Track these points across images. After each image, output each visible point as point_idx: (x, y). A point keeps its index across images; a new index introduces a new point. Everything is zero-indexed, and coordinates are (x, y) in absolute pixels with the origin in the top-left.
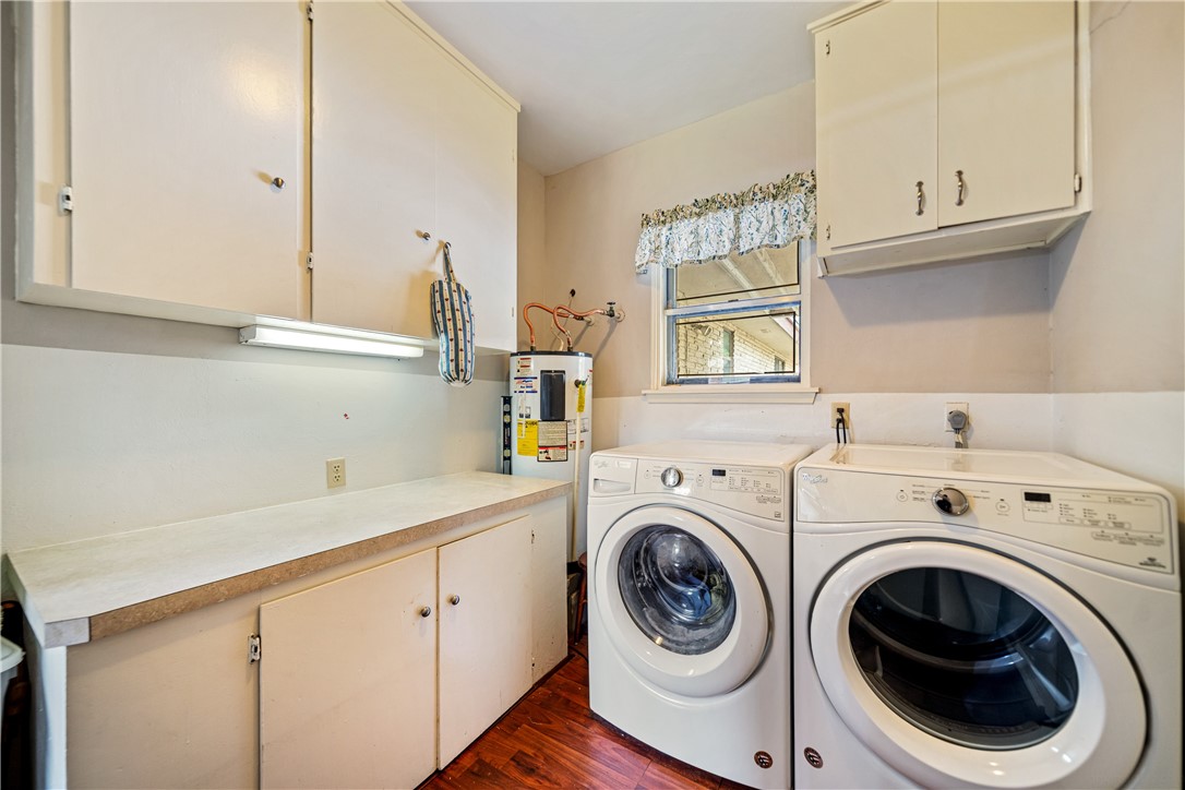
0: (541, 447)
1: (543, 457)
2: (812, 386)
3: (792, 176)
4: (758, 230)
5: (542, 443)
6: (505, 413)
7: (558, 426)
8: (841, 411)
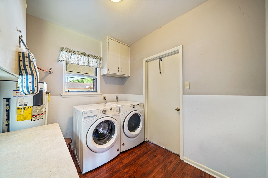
0: (33, 116)
1: (34, 119)
2: (100, 93)
3: (99, 56)
4: (92, 63)
5: (33, 114)
6: (7, 105)
7: (40, 107)
8: (104, 97)
